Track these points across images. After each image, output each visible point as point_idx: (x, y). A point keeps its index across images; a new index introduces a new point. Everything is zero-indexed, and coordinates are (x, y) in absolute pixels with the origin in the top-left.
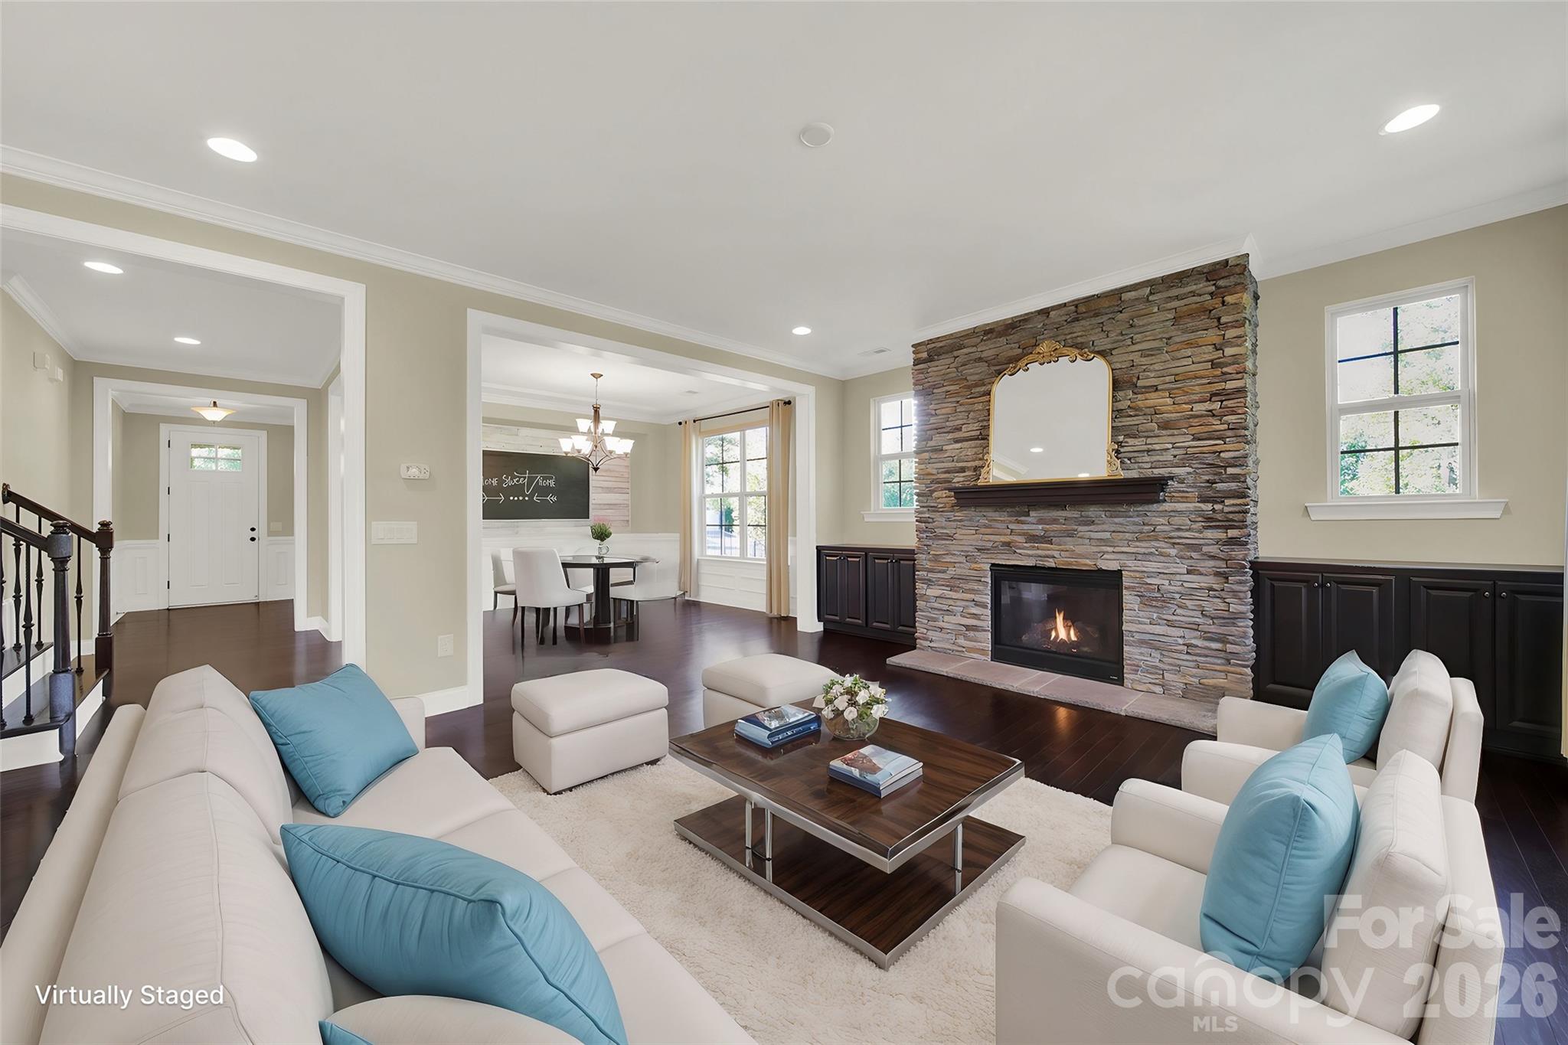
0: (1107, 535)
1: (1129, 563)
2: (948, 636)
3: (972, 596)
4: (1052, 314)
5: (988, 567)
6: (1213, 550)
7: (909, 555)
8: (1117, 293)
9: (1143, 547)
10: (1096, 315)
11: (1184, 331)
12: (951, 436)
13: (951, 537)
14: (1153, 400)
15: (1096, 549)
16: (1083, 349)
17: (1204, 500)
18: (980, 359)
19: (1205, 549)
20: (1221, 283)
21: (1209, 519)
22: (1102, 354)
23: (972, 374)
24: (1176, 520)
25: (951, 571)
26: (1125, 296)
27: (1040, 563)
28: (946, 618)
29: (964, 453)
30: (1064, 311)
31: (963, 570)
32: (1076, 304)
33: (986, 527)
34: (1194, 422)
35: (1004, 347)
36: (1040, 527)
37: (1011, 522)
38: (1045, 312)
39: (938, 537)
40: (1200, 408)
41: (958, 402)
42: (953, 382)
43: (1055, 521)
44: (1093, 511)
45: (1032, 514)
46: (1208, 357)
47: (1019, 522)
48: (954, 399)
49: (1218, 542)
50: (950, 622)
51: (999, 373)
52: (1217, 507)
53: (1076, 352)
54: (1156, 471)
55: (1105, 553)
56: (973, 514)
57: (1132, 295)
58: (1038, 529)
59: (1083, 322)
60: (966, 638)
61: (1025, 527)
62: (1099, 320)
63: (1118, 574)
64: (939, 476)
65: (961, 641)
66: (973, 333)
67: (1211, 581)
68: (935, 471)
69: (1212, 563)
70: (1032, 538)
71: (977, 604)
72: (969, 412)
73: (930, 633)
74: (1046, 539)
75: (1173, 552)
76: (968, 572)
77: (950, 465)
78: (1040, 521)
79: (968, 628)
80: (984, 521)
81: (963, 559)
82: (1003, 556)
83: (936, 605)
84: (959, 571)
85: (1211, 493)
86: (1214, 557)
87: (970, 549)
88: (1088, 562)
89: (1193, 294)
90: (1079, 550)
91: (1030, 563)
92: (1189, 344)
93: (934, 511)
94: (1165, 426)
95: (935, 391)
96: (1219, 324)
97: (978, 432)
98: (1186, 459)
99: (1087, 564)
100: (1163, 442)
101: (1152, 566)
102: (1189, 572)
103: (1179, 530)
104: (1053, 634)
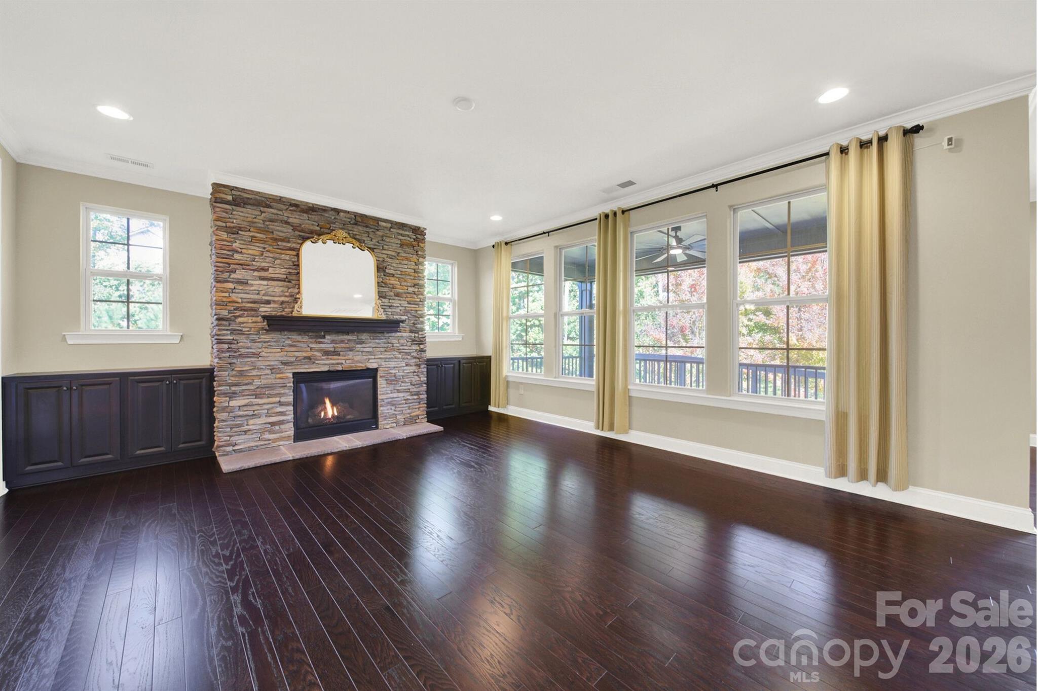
0: (371, 349)
1: (383, 363)
2: (254, 436)
3: (278, 399)
4: (342, 214)
5: (291, 376)
6: (415, 354)
7: (206, 376)
8: (377, 220)
9: (388, 355)
10: (367, 227)
11: (405, 252)
12: (256, 274)
13: (257, 355)
14: (393, 281)
15: (365, 357)
16: (360, 243)
17: (411, 331)
18: (287, 223)
19: (412, 354)
20: (419, 236)
21: (414, 341)
22: (371, 250)
23: (279, 231)
24: (402, 341)
25: (257, 382)
26: (380, 223)
27: (332, 369)
28: (251, 422)
29: (271, 289)
30: (348, 216)
31: (271, 379)
32: (356, 215)
33: (291, 346)
34: (408, 295)
35: (308, 222)
36: (332, 345)
37: (311, 342)
38: (337, 211)
39: (241, 356)
40: (411, 289)
41: (264, 248)
42: (260, 230)
43: (342, 342)
44: (364, 336)
45: (327, 337)
46: (413, 267)
47: (316, 342)
48: (262, 245)
49: (416, 350)
50: (255, 424)
51: (305, 239)
52: (416, 335)
53: (358, 244)
54: (395, 317)
55: (369, 359)
56: (280, 337)
57: (384, 224)
58: (330, 347)
59: (359, 227)
60: (271, 432)
61: (323, 346)
62: (368, 230)
63: (376, 370)
64: (244, 304)
65: (267, 436)
66: (280, 200)
67: (414, 368)
68: (240, 300)
69: (414, 360)
70: (327, 353)
71: (281, 404)
72: (276, 259)
73: (232, 438)
74: (336, 353)
75: (400, 356)
76: (274, 381)
77: (256, 297)
78: (333, 342)
79: (273, 424)
80: (288, 342)
81: (269, 372)
82: (306, 366)
83: (241, 413)
84: (264, 382)
85: (414, 329)
86: (415, 358)
87: (276, 363)
88: (361, 365)
89: (408, 236)
90: (357, 358)
91: (326, 369)
92: (407, 259)
93: (239, 334)
94: (397, 295)
95: (240, 232)
96: (417, 255)
97: (285, 276)
98: (406, 312)
99: (361, 366)
100: (396, 303)
101: (392, 364)
102: (407, 365)
103: (403, 345)
104: (323, 414)
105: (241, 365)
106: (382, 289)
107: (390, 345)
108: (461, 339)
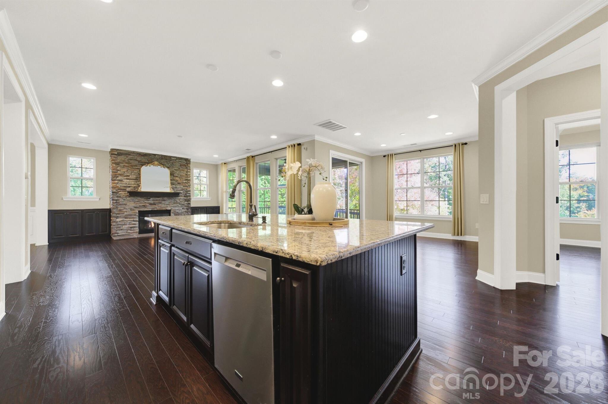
0: (168, 203)
1: (173, 208)
2: (124, 231)
3: (133, 219)
4: (156, 156)
5: (138, 212)
6: (186, 205)
7: (108, 212)
8: (170, 157)
9: (175, 205)
10: (166, 160)
11: (182, 168)
12: (125, 177)
13: (126, 204)
14: (177, 179)
15: (166, 206)
16: (164, 165)
17: (184, 197)
18: (136, 160)
19: (185, 205)
20: (188, 162)
21: (185, 200)
22: (168, 168)
23: (133, 163)
24: (181, 200)
25: (126, 213)
26: (172, 158)
27: (153, 209)
28: (123, 226)
29: (130, 183)
30: (159, 156)
32: (162, 156)
33: (137, 201)
34: (183, 184)
35: (144, 159)
36: (153, 201)
37: (145, 201)
38: (155, 155)
39: (120, 205)
40: (184, 181)
41: (128, 169)
42: (127, 163)
43: (157, 200)
44: (165, 199)
45: (151, 199)
46: (185, 173)
47: (147, 200)
48: (127, 168)
49: (187, 204)
50: (125, 227)
51: (142, 165)
52: (187, 198)
53: (163, 166)
54: (178, 191)
55: (167, 206)
56: (134, 199)
57: (173, 158)
58: (152, 202)
59: (163, 160)
60: (131, 230)
61: (149, 202)
62: (167, 161)
63: (170, 210)
64: (121, 188)
65: (129, 231)
66: (134, 152)
67: (186, 210)
68: (120, 186)
69: (186, 207)
70: (151, 204)
71: (134, 221)
72: (132, 172)
73: (117, 231)
74: (154, 204)
75: (180, 206)
76: (131, 213)
77: (125, 185)
78: (153, 200)
79: (131, 227)
80: (137, 200)
81: (130, 210)
82: (143, 209)
83: (120, 223)
84: (128, 213)
85: (186, 196)
86: (186, 206)
87: (132, 207)
88: (164, 208)
89: (183, 162)
90: (163, 206)
91: (151, 209)
92: (183, 170)
93: (120, 197)
94: (179, 183)
95: (120, 164)
96: (187, 169)
97: (135, 178)
98: (182, 190)
99: (164, 209)
100: (178, 186)
101: (177, 208)
102: (183, 209)
103: (181, 202)
104: (150, 226)
105: (120, 208)
106: (172, 182)
107: (176, 202)
108: (210, 200)
